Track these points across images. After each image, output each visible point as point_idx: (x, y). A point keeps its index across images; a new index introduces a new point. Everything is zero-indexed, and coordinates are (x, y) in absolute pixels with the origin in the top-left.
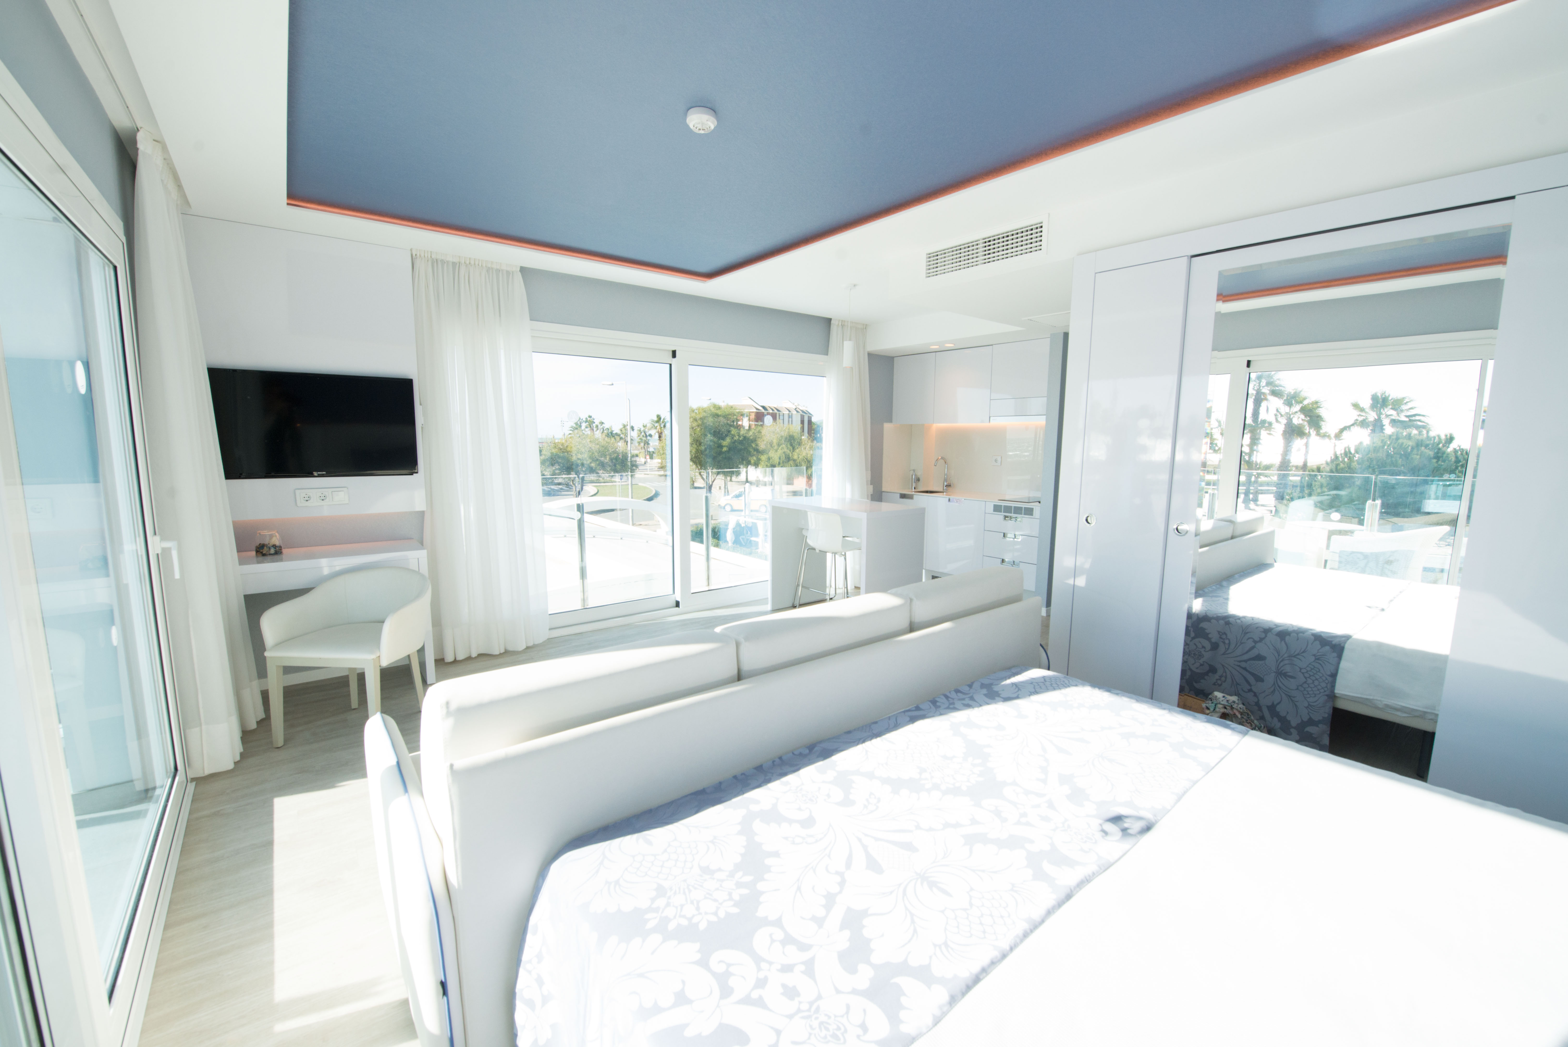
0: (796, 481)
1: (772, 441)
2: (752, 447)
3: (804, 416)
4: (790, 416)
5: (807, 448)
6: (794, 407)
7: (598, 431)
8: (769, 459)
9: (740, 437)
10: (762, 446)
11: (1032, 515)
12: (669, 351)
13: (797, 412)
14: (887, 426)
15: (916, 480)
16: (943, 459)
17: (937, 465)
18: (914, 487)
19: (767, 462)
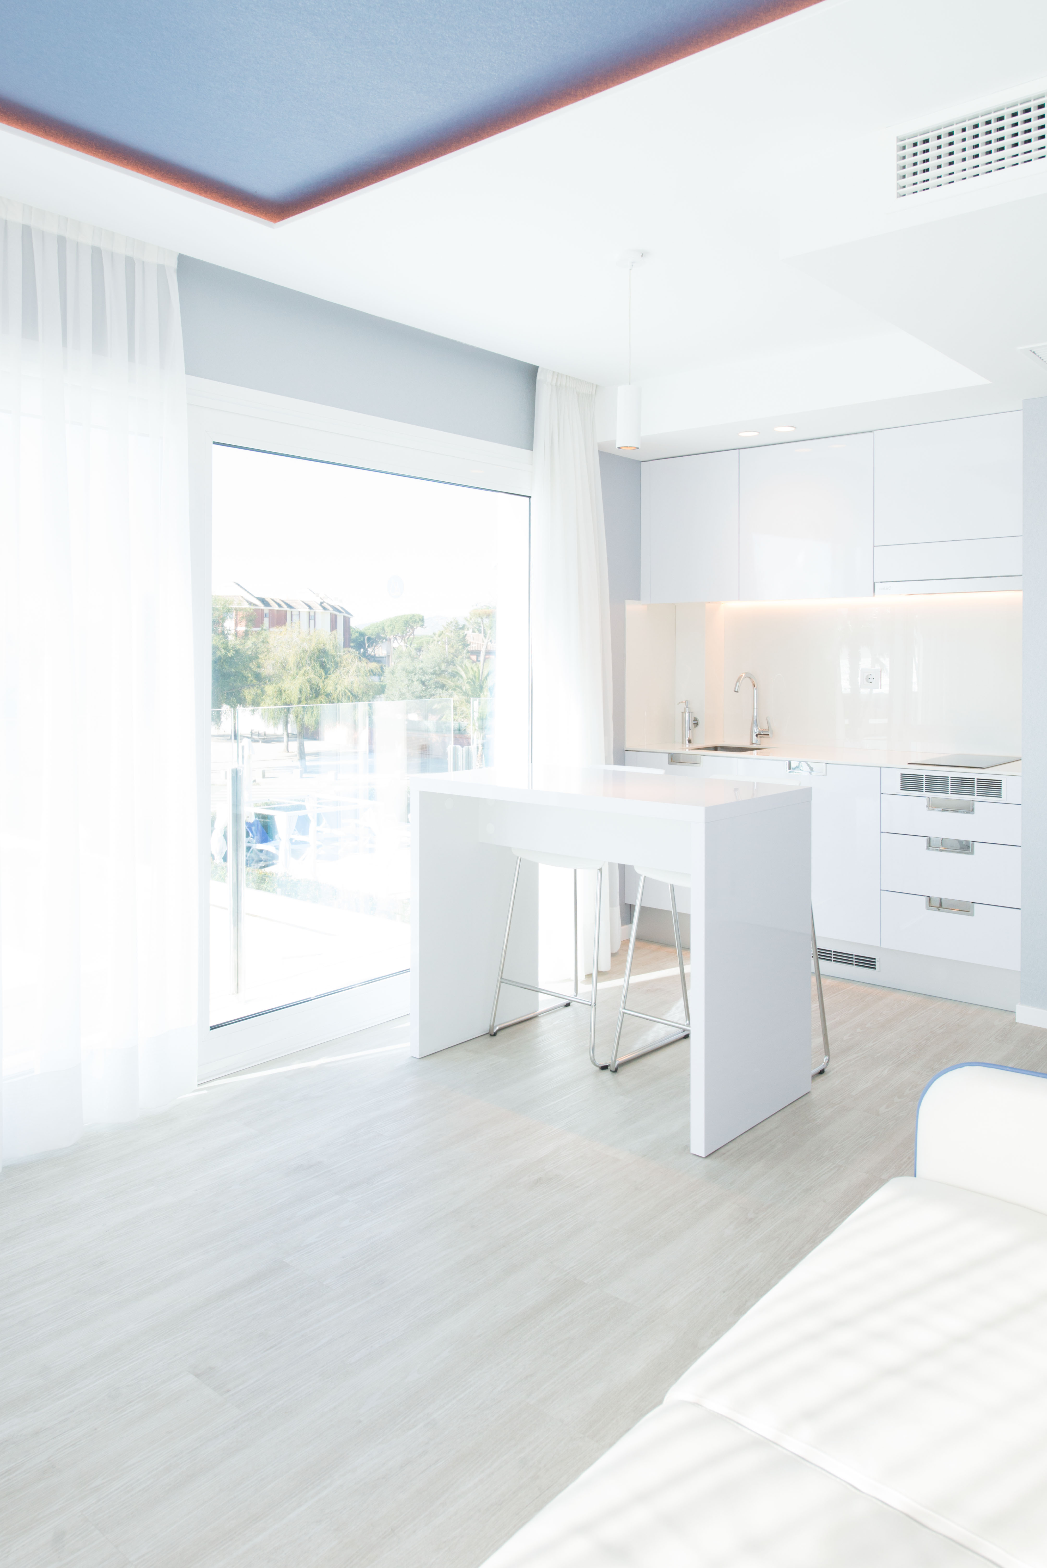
1: (286, 660)
2: (251, 669)
3: (336, 616)
4: (311, 618)
5: (352, 670)
6: (319, 601)
8: (280, 692)
9: (228, 651)
10: (268, 670)
13: (325, 609)
14: (632, 608)
15: (694, 724)
16: (749, 676)
17: (736, 690)
18: (691, 738)
19: (276, 698)
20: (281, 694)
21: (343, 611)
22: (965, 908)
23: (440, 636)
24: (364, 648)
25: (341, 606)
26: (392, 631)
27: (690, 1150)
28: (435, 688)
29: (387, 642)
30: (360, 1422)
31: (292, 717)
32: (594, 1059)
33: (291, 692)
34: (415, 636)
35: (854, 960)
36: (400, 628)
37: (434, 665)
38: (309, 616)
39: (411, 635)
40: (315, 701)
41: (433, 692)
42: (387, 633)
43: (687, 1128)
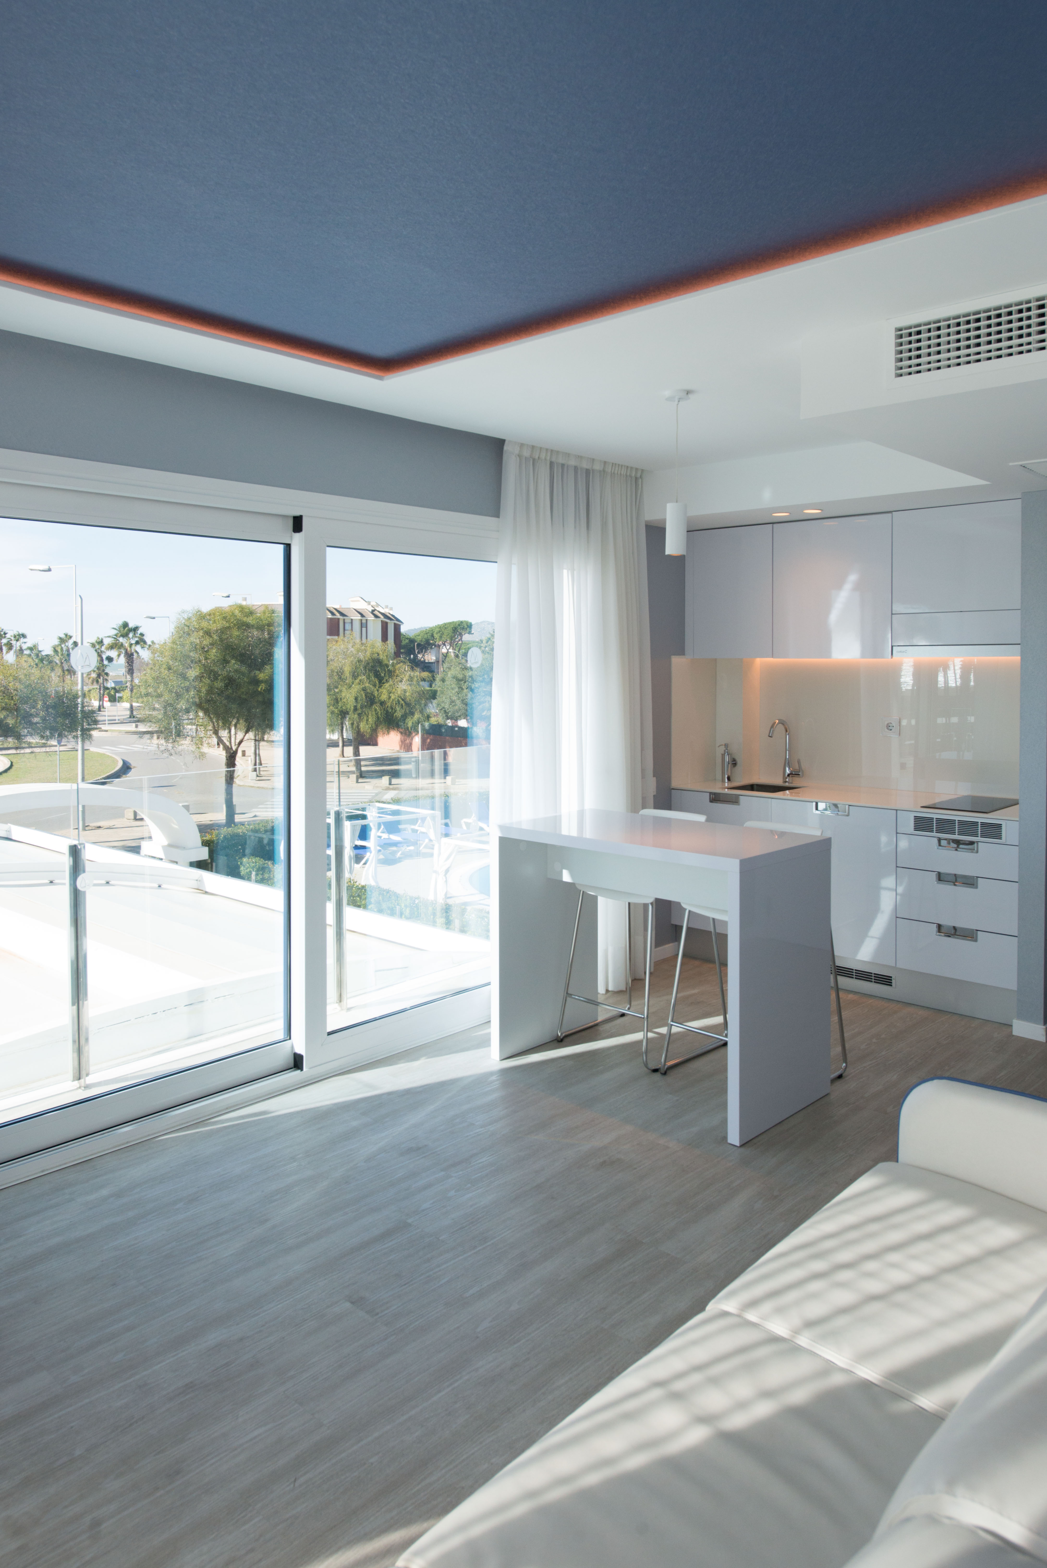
0: (382, 739)
1: (341, 669)
3: (387, 623)
4: (364, 625)
5: (405, 679)
6: (370, 609)
7: (12, 652)
11: (999, 837)
12: (285, 517)
13: (376, 616)
14: (677, 661)
15: (733, 764)
16: (782, 722)
17: (770, 735)
18: (730, 775)
19: (333, 706)
20: (337, 702)
21: (394, 619)
22: (970, 935)
23: (487, 642)
24: (414, 654)
25: (391, 613)
26: (441, 637)
27: (727, 1141)
28: (484, 696)
29: (436, 648)
30: (478, 1337)
31: (347, 723)
32: (647, 1064)
33: (347, 700)
34: (463, 642)
35: (873, 978)
36: (448, 635)
37: (483, 673)
38: (362, 623)
39: (459, 641)
40: (369, 709)
41: (482, 700)
42: (436, 639)
43: (725, 1122)
